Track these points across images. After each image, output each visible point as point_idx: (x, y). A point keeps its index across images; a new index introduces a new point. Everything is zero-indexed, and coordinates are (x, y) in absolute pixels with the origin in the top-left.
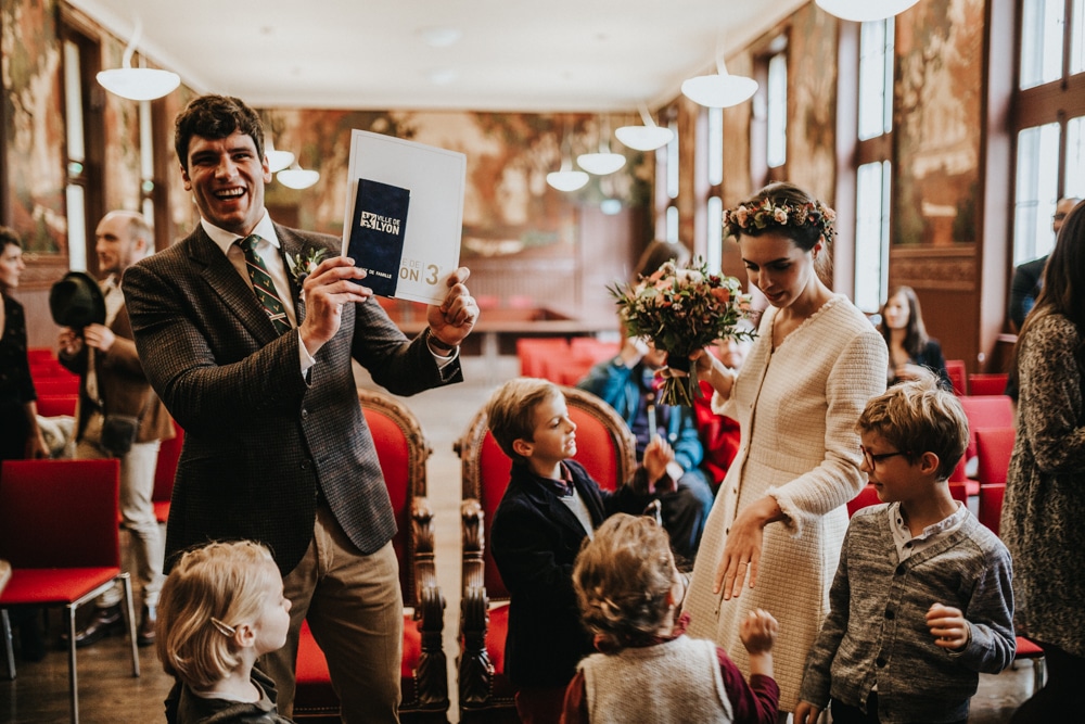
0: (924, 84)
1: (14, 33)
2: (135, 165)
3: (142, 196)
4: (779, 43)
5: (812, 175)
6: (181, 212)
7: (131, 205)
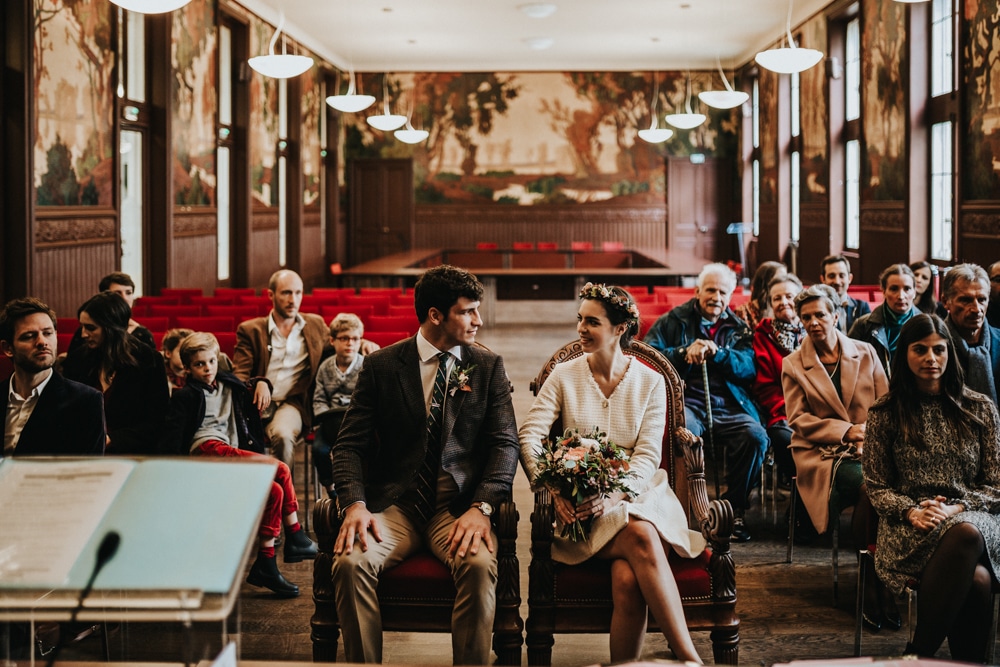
0: (990, 48)
1: (182, 24)
2: (272, 128)
3: (278, 154)
4: (854, 8)
5: (885, 131)
6: (310, 166)
7: (269, 162)
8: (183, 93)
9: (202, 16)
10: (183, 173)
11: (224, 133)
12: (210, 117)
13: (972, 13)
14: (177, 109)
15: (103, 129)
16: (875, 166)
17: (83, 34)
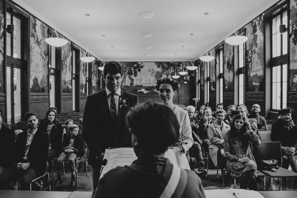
0: (252, 57)
1: (64, 50)
2: (85, 75)
3: (86, 81)
4: (221, 47)
5: (229, 76)
6: (94, 84)
7: (84, 83)
8: (64, 66)
9: (69, 48)
10: (64, 85)
11: (74, 76)
12: (71, 72)
13: (248, 49)
14: (63, 70)
15: (46, 75)
16: (226, 84)
17: (41, 52)
